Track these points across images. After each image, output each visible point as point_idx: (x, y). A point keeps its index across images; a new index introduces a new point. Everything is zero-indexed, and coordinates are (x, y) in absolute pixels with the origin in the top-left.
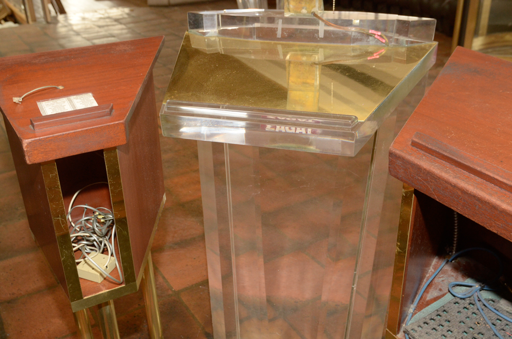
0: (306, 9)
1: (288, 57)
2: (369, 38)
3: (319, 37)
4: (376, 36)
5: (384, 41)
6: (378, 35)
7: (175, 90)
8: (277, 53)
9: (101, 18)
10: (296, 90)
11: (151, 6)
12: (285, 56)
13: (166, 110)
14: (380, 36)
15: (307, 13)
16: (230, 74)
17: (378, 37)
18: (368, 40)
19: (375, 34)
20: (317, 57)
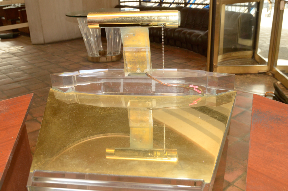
0: (140, 70)
1: (129, 104)
2: (189, 91)
3: (152, 91)
4: (195, 89)
5: (200, 92)
6: (196, 88)
7: (41, 154)
8: (121, 103)
9: (3, 53)
10: (136, 127)
11: (34, 45)
12: (126, 103)
13: (33, 180)
14: (197, 89)
15: (141, 72)
16: (87, 132)
17: (196, 90)
18: (189, 92)
19: (194, 88)
20: (150, 104)
